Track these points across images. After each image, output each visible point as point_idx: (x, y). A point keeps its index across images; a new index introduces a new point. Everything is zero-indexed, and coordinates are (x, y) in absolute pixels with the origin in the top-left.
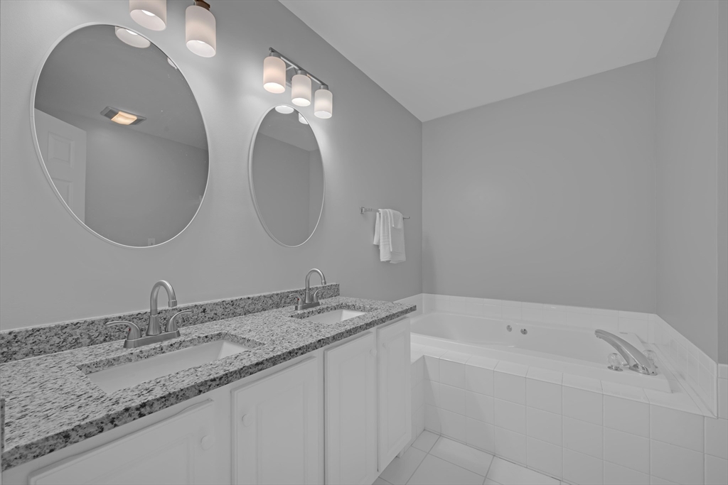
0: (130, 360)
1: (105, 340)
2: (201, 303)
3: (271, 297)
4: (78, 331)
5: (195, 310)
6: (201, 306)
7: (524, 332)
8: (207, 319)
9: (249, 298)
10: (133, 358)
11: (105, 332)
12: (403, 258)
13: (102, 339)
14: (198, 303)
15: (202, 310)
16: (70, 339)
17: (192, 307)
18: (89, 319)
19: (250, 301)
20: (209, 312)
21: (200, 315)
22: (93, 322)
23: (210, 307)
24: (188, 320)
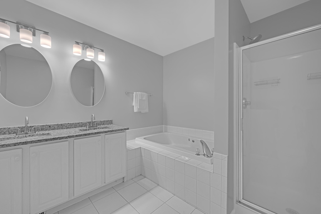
0: (15, 138)
1: (14, 133)
2: (49, 124)
3: (78, 123)
4: (5, 130)
5: (46, 126)
6: (49, 125)
7: (193, 141)
8: (51, 129)
9: (68, 123)
10: (16, 138)
11: (14, 131)
12: (147, 110)
13: (13, 133)
14: (47, 124)
15: (49, 126)
16: (3, 132)
17: (45, 125)
18: (9, 127)
19: (69, 125)
20: (52, 127)
21: (48, 128)
22: (10, 128)
23: (52, 126)
24: (43, 129)
